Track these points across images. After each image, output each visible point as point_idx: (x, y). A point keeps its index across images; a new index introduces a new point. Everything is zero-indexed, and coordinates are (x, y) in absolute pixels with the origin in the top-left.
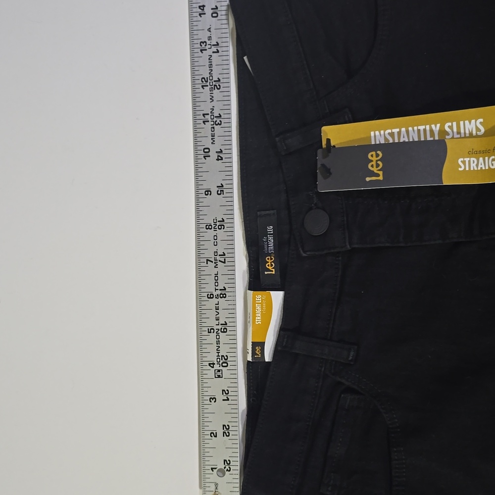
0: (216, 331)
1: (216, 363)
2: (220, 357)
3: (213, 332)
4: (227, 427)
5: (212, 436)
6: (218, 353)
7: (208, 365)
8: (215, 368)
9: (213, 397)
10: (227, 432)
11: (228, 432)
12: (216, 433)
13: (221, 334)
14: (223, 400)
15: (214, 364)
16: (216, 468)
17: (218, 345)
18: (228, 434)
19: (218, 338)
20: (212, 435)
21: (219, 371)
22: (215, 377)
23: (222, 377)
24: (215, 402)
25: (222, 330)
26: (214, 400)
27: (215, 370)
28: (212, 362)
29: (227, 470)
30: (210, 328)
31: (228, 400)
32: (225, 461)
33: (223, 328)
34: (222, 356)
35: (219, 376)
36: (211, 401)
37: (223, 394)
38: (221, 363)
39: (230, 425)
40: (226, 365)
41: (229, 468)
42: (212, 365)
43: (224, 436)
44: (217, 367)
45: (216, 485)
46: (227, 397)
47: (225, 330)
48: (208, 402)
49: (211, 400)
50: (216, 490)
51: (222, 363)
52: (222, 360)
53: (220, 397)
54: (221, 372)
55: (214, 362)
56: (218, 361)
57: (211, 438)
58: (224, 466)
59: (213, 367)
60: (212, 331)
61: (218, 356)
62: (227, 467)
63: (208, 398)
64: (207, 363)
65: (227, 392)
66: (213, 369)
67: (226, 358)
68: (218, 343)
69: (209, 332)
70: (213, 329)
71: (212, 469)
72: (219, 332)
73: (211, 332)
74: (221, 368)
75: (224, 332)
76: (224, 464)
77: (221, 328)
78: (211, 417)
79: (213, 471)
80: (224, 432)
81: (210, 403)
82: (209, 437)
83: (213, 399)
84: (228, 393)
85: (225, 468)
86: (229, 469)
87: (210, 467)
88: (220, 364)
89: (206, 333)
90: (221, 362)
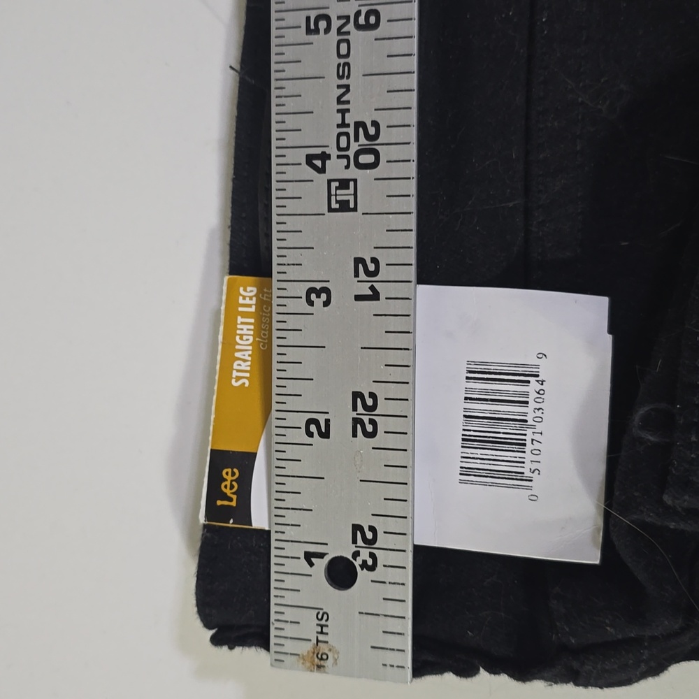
0: (336, 24)
1: (333, 152)
2: (351, 131)
3: (327, 30)
4: (370, 402)
5: (310, 434)
6: (343, 112)
7: (304, 161)
8: (330, 174)
9: (318, 286)
10: (366, 419)
11: (373, 422)
12: (327, 421)
13: (356, 36)
14: (358, 298)
15: (325, 157)
16: (321, 556)
17: (344, 82)
18: (370, 428)
19: (343, 50)
20: (313, 428)
21: (344, 184)
22: (330, 210)
23: (355, 209)
24: (327, 303)
25: (362, 20)
26: (324, 296)
27: (330, 182)
28: (318, 151)
29: (364, 565)
30: (313, 14)
31: (375, 296)
32: (357, 528)
33: (364, 10)
34: (359, 125)
35: (344, 207)
36: (311, 303)
37: (357, 275)
38: (351, 153)
39: (381, 391)
40: (369, 159)
41: (372, 556)
42: (317, 161)
43: (355, 435)
44: (336, 168)
45: (322, 616)
46: (372, 288)
47: (372, 20)
48: (302, 305)
49: (313, 296)
50: (321, 637)
51: (357, 154)
52: (357, 139)
53: (346, 285)
54: (351, 190)
55: (327, 151)
56: (343, 143)
57: (309, 440)
58: (353, 548)
59: (322, 170)
60: (323, 25)
61: (343, 124)
62: (365, 554)
63: (301, 290)
64: (301, 155)
65: (372, 267)
66: (323, 179)
67: (372, 131)
68: (344, 71)
69: (309, 31)
70: (327, 18)
71: (309, 557)
72: (350, 27)
73: (317, 31)
74: (353, 172)
75: (368, 27)
76: (354, 541)
77: (358, 14)
78: (310, 362)
79: (311, 564)
80: (357, 421)
81: (309, 309)
82: (301, 436)
83: (319, 293)
84: (376, 273)
85: (356, 555)
86: (370, 562)
87: (300, 551)
88: (347, 157)
89: (301, 34)
90: (354, 147)
